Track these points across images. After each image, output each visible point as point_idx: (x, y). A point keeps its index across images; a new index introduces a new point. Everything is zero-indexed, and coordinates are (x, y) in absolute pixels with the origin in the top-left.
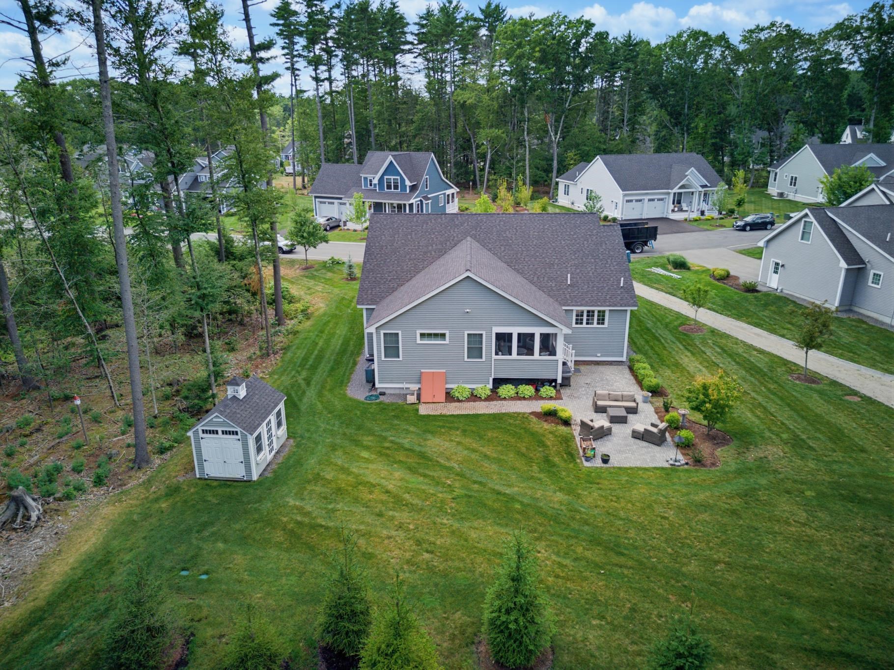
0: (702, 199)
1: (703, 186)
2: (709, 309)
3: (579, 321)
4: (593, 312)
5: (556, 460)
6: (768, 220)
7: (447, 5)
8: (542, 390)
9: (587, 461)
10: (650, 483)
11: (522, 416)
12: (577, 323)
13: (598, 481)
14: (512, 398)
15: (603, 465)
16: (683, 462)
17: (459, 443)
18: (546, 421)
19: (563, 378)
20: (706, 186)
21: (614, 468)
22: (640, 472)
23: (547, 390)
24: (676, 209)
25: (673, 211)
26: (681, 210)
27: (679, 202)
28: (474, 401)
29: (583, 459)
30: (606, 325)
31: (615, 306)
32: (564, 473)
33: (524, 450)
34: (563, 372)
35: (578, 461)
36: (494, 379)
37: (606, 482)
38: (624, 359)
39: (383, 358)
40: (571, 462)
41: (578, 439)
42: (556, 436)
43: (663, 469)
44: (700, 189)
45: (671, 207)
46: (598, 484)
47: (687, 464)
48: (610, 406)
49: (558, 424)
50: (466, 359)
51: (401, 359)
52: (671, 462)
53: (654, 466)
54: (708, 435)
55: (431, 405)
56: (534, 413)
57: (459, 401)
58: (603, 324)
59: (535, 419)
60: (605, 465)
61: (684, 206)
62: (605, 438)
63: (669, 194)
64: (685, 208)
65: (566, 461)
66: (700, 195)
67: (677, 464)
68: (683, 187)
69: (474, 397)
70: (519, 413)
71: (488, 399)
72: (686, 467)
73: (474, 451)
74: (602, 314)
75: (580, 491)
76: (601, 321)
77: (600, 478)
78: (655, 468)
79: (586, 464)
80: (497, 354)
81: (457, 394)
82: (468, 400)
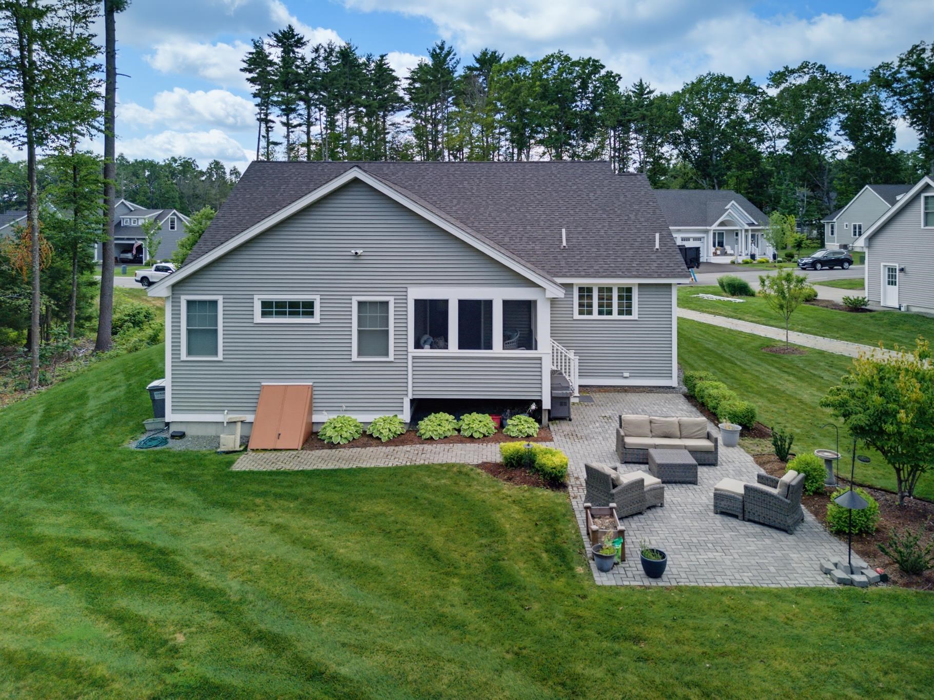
0: (750, 241)
1: (750, 225)
2: (801, 331)
3: (585, 308)
4: (610, 290)
5: (520, 568)
6: (843, 257)
7: (438, 51)
8: (509, 422)
9: (602, 569)
10: (798, 639)
11: (460, 472)
12: (581, 313)
13: (636, 630)
14: (445, 439)
15: (647, 582)
16: (872, 574)
17: (277, 528)
18: (509, 479)
19: (554, 399)
20: (753, 224)
21: (680, 589)
22: (760, 604)
23: (521, 423)
24: (719, 252)
25: (715, 254)
26: (725, 254)
27: (721, 244)
28: (365, 446)
29: (593, 565)
30: (635, 316)
31: (650, 276)
32: (536, 606)
33: (438, 542)
34: (552, 389)
35: (580, 570)
36: (413, 401)
37: (659, 634)
38: (674, 382)
39: (184, 356)
40: (559, 574)
41: (580, 517)
42: (529, 510)
43: (821, 593)
44: (747, 227)
45: (712, 249)
46: (637, 639)
47: (884, 578)
48: (656, 447)
49: (537, 484)
50: (355, 357)
51: (220, 357)
52: (840, 574)
53: (792, 584)
54: (902, 507)
55: (267, 455)
56: (484, 466)
57: (332, 446)
58: (629, 313)
59: (484, 475)
60: (654, 583)
61: (728, 249)
62: (650, 514)
63: (707, 232)
64: (729, 251)
65: (545, 570)
66: (746, 237)
67: (857, 578)
68: (722, 224)
69: (367, 438)
70: (453, 465)
71: (398, 440)
72: (883, 587)
73: (310, 545)
74: (626, 293)
75: (579, 668)
76: (626, 310)
77: (644, 621)
78: (799, 591)
79: (603, 579)
80: (418, 345)
81: (329, 432)
82: (352, 443)
